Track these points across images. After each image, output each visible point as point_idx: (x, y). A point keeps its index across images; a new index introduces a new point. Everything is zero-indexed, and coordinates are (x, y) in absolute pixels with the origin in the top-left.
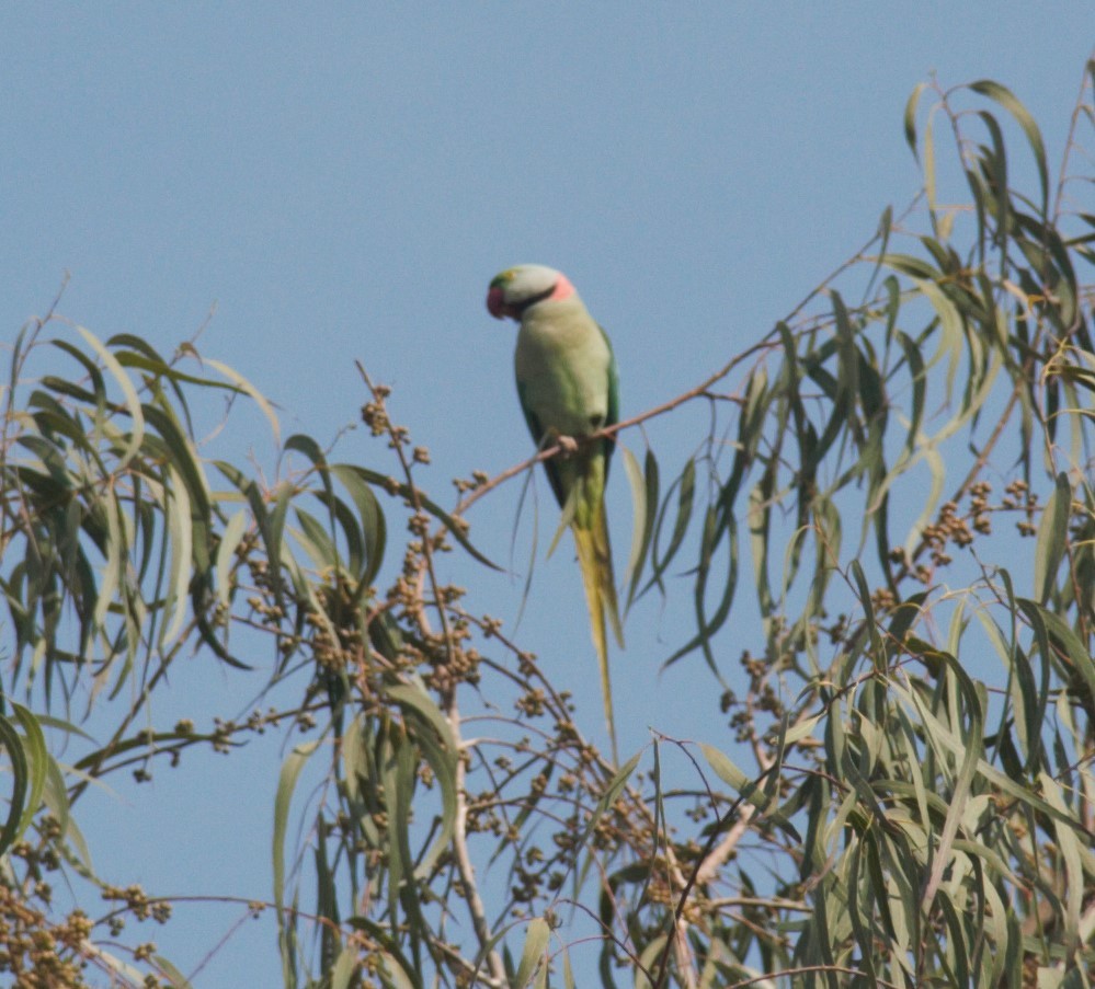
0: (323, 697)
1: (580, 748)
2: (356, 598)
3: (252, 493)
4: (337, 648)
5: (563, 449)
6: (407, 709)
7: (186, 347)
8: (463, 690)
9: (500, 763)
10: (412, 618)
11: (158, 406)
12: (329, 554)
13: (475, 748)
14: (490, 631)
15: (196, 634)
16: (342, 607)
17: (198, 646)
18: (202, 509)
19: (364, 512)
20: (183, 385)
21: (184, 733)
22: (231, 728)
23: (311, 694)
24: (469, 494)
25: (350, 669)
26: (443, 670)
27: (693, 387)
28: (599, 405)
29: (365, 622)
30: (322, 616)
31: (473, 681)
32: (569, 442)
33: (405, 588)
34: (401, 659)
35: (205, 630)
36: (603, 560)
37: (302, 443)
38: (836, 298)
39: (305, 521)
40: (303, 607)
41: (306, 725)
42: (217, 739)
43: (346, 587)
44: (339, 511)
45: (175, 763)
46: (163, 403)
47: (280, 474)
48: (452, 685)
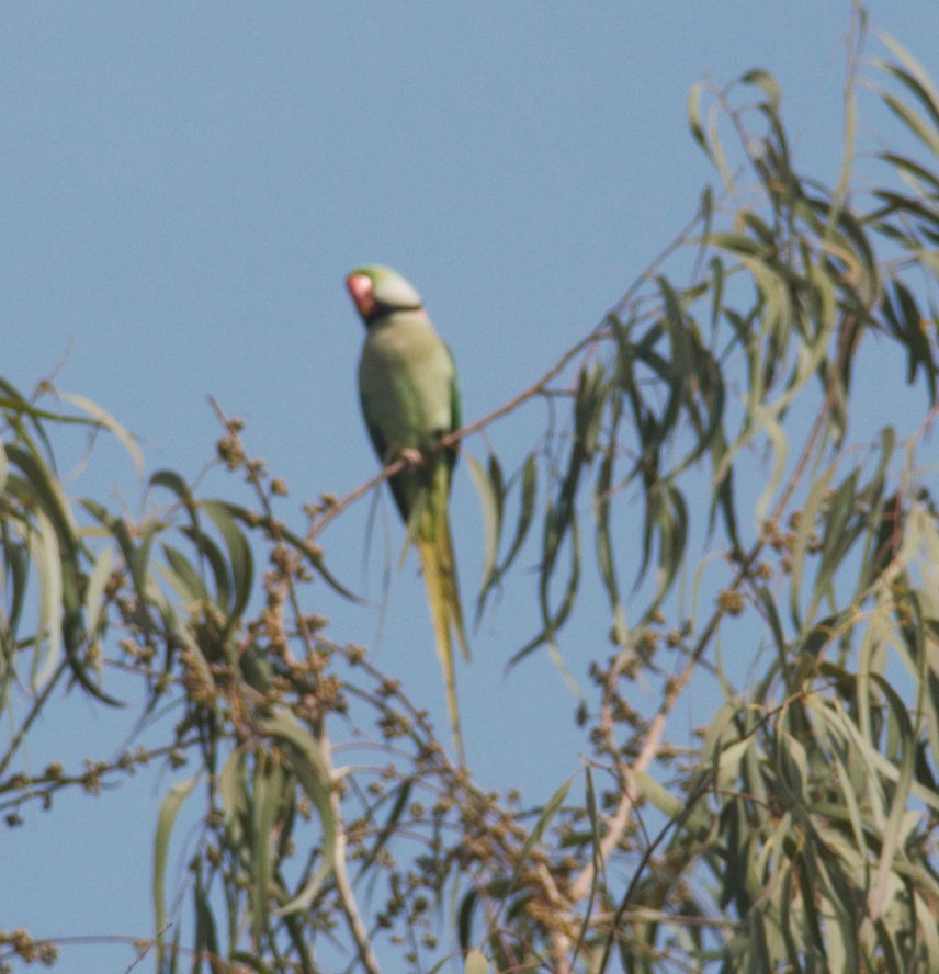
0: (193, 733)
1: (445, 770)
2: (225, 633)
3: (119, 530)
4: (210, 686)
5: (407, 463)
6: (280, 740)
7: (44, 386)
8: (331, 720)
9: (373, 790)
10: (278, 650)
11: (21, 445)
12: (197, 590)
13: (349, 777)
14: (355, 659)
15: (67, 674)
16: (212, 642)
17: (70, 686)
18: (70, 548)
19: (232, 548)
20: (46, 425)
21: (54, 777)
22: (101, 770)
23: (181, 731)
24: (319, 518)
25: (221, 704)
26: (311, 701)
27: (529, 385)
28: (441, 418)
29: (235, 656)
30: (195, 654)
31: (341, 709)
32: (413, 455)
33: (269, 620)
34: (273, 693)
35: (77, 668)
36: (448, 573)
37: (167, 479)
38: (664, 284)
39: (173, 558)
40: (173, 644)
41: (177, 763)
42: (87, 781)
43: (215, 622)
44: (207, 548)
45: (47, 805)
46: (27, 441)
47: (145, 508)
48: (320, 716)
